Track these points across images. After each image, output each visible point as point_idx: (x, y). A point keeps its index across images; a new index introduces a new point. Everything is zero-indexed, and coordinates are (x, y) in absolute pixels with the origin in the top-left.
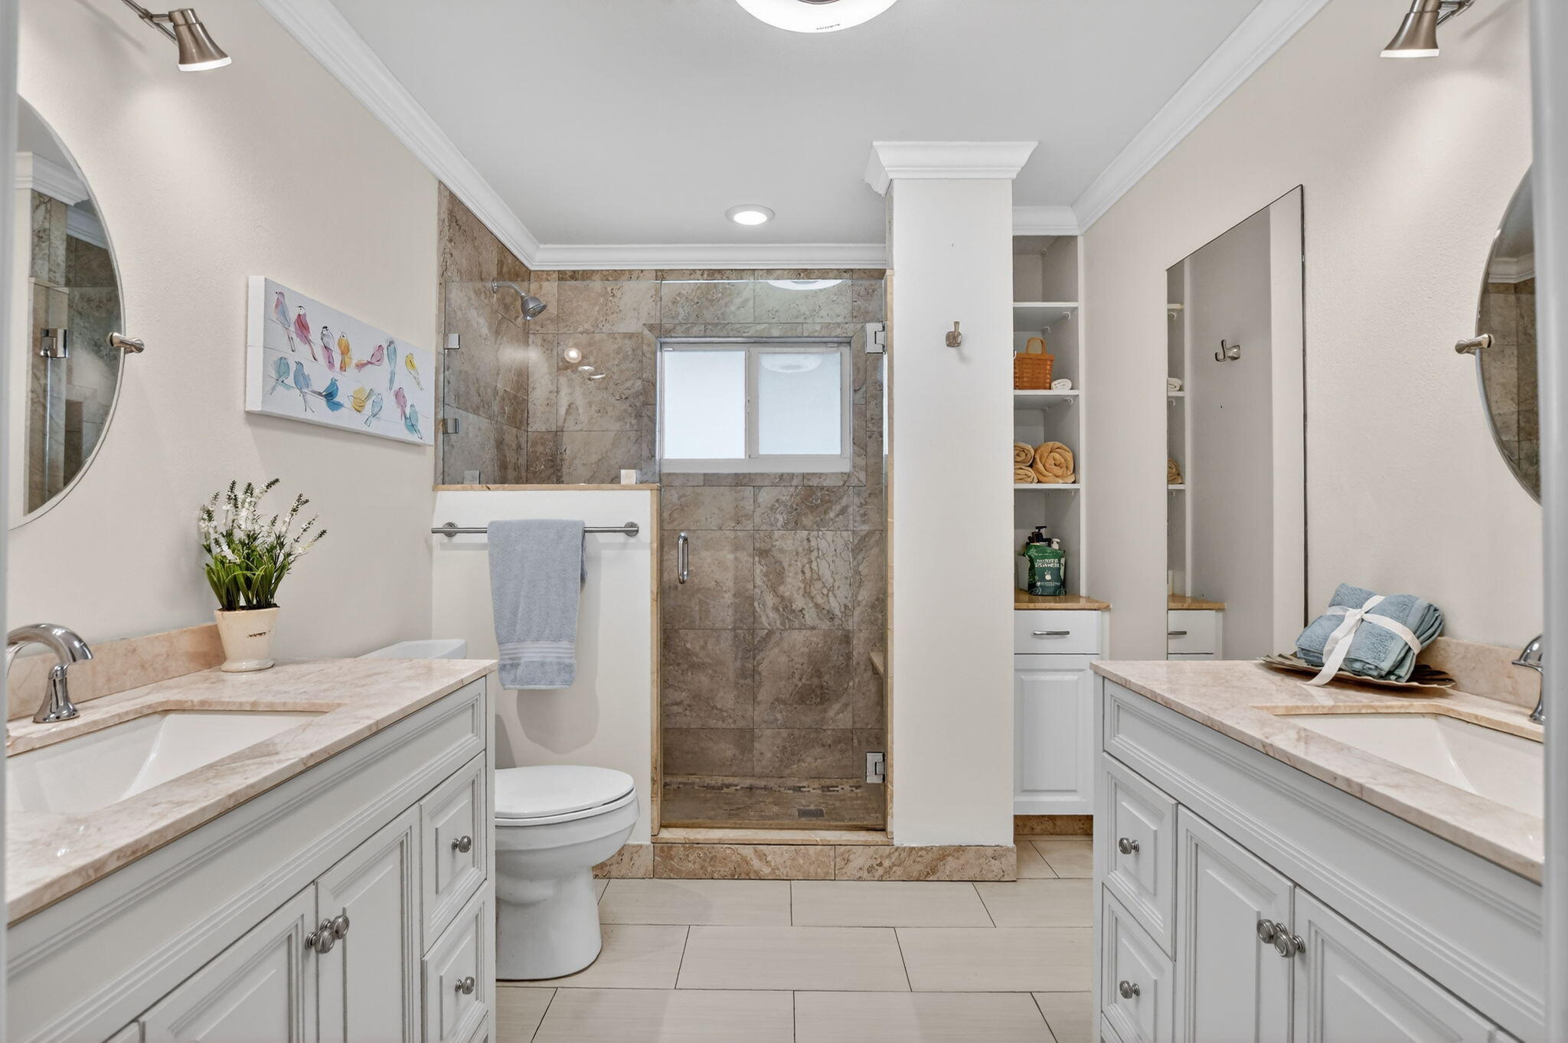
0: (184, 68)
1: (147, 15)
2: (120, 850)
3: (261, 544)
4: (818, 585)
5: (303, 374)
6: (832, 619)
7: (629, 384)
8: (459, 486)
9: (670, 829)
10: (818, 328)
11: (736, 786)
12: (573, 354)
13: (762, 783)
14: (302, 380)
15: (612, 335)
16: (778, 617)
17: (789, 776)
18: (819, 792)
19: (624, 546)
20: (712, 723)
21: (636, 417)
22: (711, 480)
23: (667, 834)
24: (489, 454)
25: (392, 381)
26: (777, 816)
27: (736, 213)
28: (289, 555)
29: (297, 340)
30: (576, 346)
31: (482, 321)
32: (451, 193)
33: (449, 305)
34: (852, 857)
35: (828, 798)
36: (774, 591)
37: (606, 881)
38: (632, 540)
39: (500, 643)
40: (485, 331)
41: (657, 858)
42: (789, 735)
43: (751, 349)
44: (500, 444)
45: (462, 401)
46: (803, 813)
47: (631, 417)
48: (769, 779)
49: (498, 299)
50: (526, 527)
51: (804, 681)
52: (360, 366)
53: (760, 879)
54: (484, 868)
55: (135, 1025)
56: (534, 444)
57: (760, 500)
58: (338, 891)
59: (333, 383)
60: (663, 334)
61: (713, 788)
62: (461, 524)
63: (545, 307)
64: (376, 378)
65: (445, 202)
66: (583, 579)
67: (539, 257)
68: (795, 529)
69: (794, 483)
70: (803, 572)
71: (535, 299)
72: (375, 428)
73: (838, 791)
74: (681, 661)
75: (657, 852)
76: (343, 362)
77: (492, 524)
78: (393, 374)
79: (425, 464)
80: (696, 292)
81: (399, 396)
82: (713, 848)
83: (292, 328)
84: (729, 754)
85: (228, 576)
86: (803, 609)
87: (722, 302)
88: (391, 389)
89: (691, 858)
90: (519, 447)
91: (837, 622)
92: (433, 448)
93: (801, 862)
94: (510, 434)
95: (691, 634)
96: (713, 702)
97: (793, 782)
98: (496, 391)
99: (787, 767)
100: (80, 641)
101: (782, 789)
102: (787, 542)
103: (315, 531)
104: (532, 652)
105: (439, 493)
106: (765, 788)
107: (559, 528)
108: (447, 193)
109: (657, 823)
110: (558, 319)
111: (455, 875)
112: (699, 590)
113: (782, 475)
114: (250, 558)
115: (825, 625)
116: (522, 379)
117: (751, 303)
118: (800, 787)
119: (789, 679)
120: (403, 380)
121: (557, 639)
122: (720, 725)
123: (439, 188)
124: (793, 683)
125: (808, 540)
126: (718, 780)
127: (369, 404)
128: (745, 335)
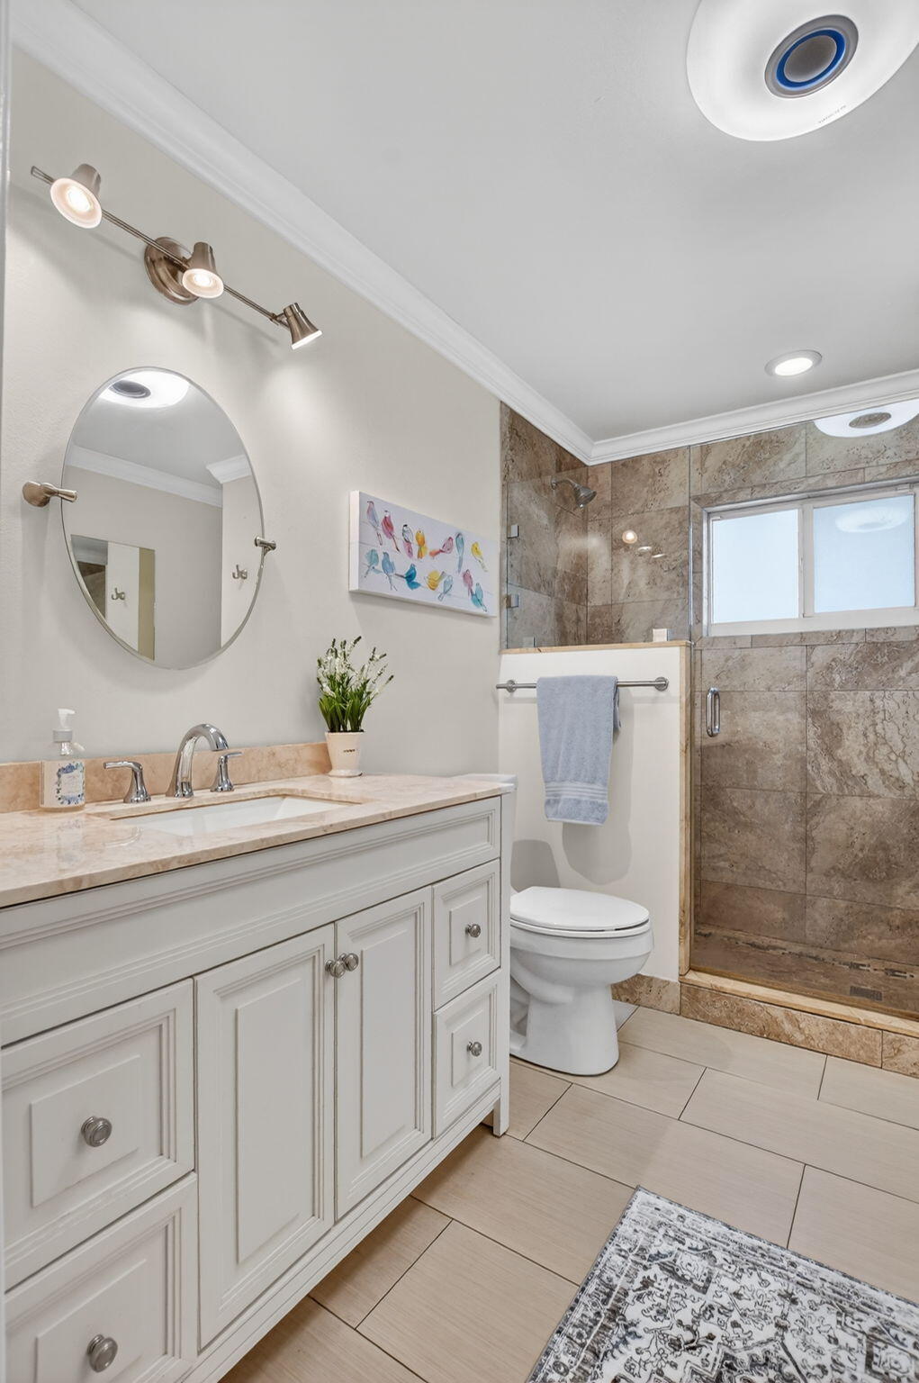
0: (295, 346)
1: (274, 317)
2: (181, 857)
3: (355, 685)
4: (885, 750)
5: (389, 562)
6: (902, 788)
7: (677, 554)
8: (518, 650)
9: (699, 974)
10: (883, 469)
11: (785, 949)
12: (630, 536)
13: (814, 952)
14: (388, 566)
15: (660, 511)
16: (835, 782)
17: (845, 950)
18: (883, 973)
19: (655, 700)
20: (761, 883)
21: (683, 586)
22: (758, 641)
23: (693, 977)
24: (550, 625)
25: (460, 566)
26: (825, 988)
27: (775, 367)
28: (369, 693)
29: (384, 537)
30: (632, 528)
31: (542, 513)
32: (512, 410)
33: (511, 501)
34: (904, 1048)
35: (891, 982)
36: (830, 754)
37: (633, 1007)
38: (662, 694)
39: (546, 782)
40: (545, 522)
41: (684, 997)
42: (847, 907)
43: (805, 506)
44: (560, 617)
45: (524, 582)
46: (856, 991)
47: (678, 585)
48: (823, 950)
49: (557, 494)
50: (568, 683)
51: (866, 852)
52: (434, 554)
53: (792, 1045)
54: (497, 956)
55: (190, 980)
56: (593, 617)
57: (814, 658)
58: (357, 936)
59: (413, 568)
60: (710, 502)
61: (759, 947)
62: (518, 681)
63: (595, 493)
64: (448, 563)
65: (506, 418)
66: (616, 730)
67: (595, 453)
68: (856, 690)
69: (855, 640)
70: (865, 735)
71: (586, 487)
72: (447, 602)
73: (905, 977)
74: (726, 819)
75: (683, 991)
76: (420, 551)
77: (540, 680)
78: (461, 560)
79: (493, 631)
80: (743, 456)
81: (467, 577)
82: (741, 1000)
83: (380, 528)
84: (779, 915)
85: (331, 706)
86: (865, 775)
87: (770, 462)
88: (459, 571)
89: (718, 1004)
90: (579, 620)
91: (908, 792)
92: (498, 619)
93: (841, 1038)
94: (570, 608)
95: (738, 793)
96: (762, 862)
97: (850, 958)
98: (555, 571)
99: (845, 941)
100: (223, 738)
101: (836, 963)
102: (848, 705)
103: (386, 676)
104: (571, 791)
105: (504, 656)
106: (816, 958)
107: (594, 683)
108: (509, 411)
109: (685, 965)
110: (612, 505)
111: (468, 957)
112: (745, 751)
113: (840, 632)
114: (344, 697)
115: (893, 795)
116: (581, 564)
117: (803, 457)
118: (858, 965)
119: (848, 847)
120: (470, 564)
121: (592, 782)
122: (768, 885)
123: (501, 408)
124: (852, 854)
125: (871, 700)
126: (766, 941)
127: (441, 584)
128: (796, 490)
